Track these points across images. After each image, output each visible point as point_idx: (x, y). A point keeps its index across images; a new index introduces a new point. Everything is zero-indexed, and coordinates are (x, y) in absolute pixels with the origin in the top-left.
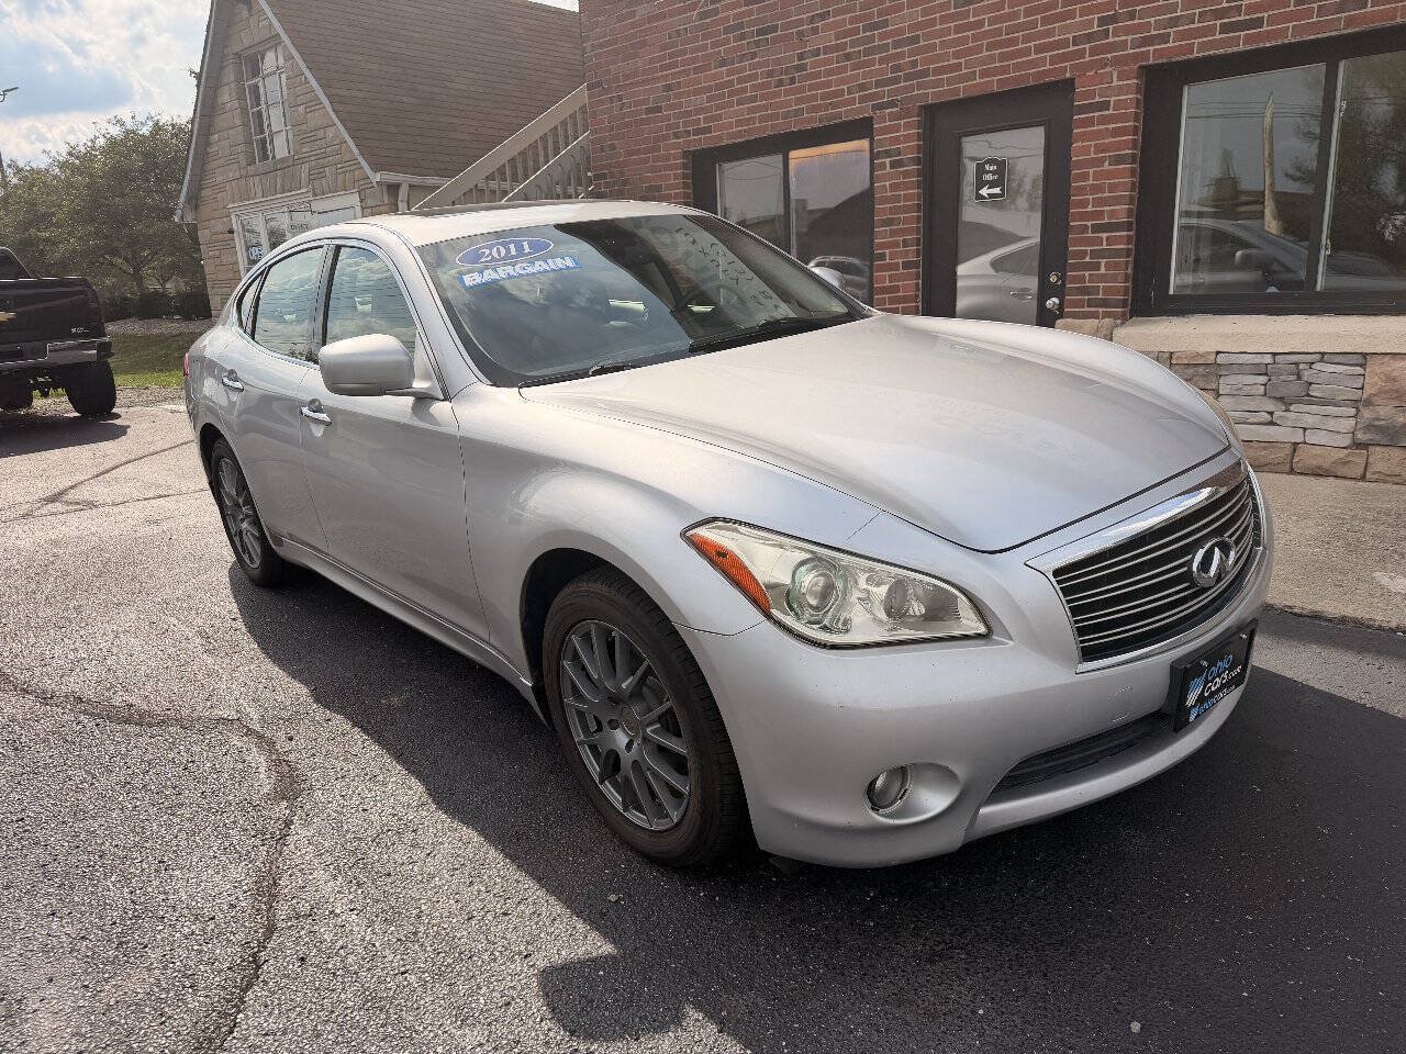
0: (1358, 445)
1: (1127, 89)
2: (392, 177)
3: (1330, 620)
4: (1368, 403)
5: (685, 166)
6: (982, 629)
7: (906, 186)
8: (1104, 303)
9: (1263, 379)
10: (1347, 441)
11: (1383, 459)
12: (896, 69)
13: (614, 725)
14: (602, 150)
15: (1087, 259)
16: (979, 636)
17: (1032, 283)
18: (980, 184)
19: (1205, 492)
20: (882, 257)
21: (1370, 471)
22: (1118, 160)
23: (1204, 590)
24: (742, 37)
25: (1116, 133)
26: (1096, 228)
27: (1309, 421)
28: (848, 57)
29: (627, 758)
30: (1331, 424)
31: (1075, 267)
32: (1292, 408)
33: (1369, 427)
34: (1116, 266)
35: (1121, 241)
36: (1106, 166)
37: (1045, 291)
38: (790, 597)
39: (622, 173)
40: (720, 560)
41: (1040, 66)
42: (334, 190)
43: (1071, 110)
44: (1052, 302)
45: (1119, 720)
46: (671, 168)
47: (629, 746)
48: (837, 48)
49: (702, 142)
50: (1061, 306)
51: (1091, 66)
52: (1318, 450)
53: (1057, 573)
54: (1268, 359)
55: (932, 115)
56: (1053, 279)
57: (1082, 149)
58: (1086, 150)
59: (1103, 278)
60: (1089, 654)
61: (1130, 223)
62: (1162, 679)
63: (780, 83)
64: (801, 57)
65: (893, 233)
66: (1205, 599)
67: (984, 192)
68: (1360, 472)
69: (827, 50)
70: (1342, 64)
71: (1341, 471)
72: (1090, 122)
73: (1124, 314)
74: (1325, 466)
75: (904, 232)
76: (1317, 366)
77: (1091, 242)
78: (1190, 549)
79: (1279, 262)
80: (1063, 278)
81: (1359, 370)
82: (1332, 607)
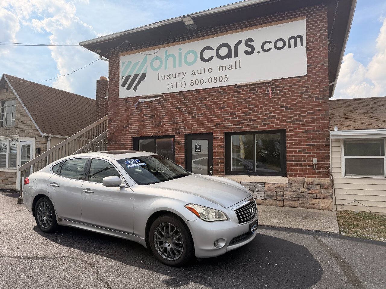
0: (265, 199)
1: (222, 135)
2: (47, 135)
3: (266, 226)
4: (266, 191)
5: (132, 140)
6: (226, 219)
7: (182, 148)
8: (220, 172)
9: (249, 187)
10: (263, 198)
11: (269, 201)
12: (180, 127)
13: (166, 242)
14: (111, 134)
15: (217, 164)
16: (227, 220)
17: (206, 167)
18: (196, 149)
19: (249, 201)
20: (177, 161)
21: (268, 204)
22: (221, 147)
23: (252, 214)
24: (147, 117)
25: (220, 142)
26: (218, 159)
27: (257, 194)
28: (170, 123)
29: (169, 248)
30: (261, 195)
31: (214, 165)
32: (254, 192)
33: (267, 196)
34: (222, 166)
35: (223, 161)
36: (219, 148)
37: (209, 169)
38: (202, 214)
39: (116, 140)
40: (191, 209)
41: (207, 130)
42: (27, 136)
43: (213, 138)
44: (211, 171)
45: (244, 233)
46: (129, 140)
47: (169, 246)
48: (167, 121)
49: (136, 135)
50: (212, 172)
51: (215, 131)
52: (259, 200)
53: (235, 211)
54: (249, 183)
55: (187, 136)
56: (210, 167)
57: (215, 145)
58: (216, 145)
59: (220, 168)
60: (240, 223)
61: (224, 158)
62: (248, 227)
63: (155, 126)
64: (160, 122)
65: (179, 157)
66: (252, 215)
67: (197, 150)
68: (266, 204)
69: (165, 122)
70: (255, 135)
71: (263, 204)
72: (216, 140)
73: (224, 174)
74: (261, 203)
75: (182, 156)
76: (257, 185)
77: (217, 161)
78: (249, 208)
79: (247, 165)
80: (212, 167)
81: (264, 186)
82: (266, 224)
